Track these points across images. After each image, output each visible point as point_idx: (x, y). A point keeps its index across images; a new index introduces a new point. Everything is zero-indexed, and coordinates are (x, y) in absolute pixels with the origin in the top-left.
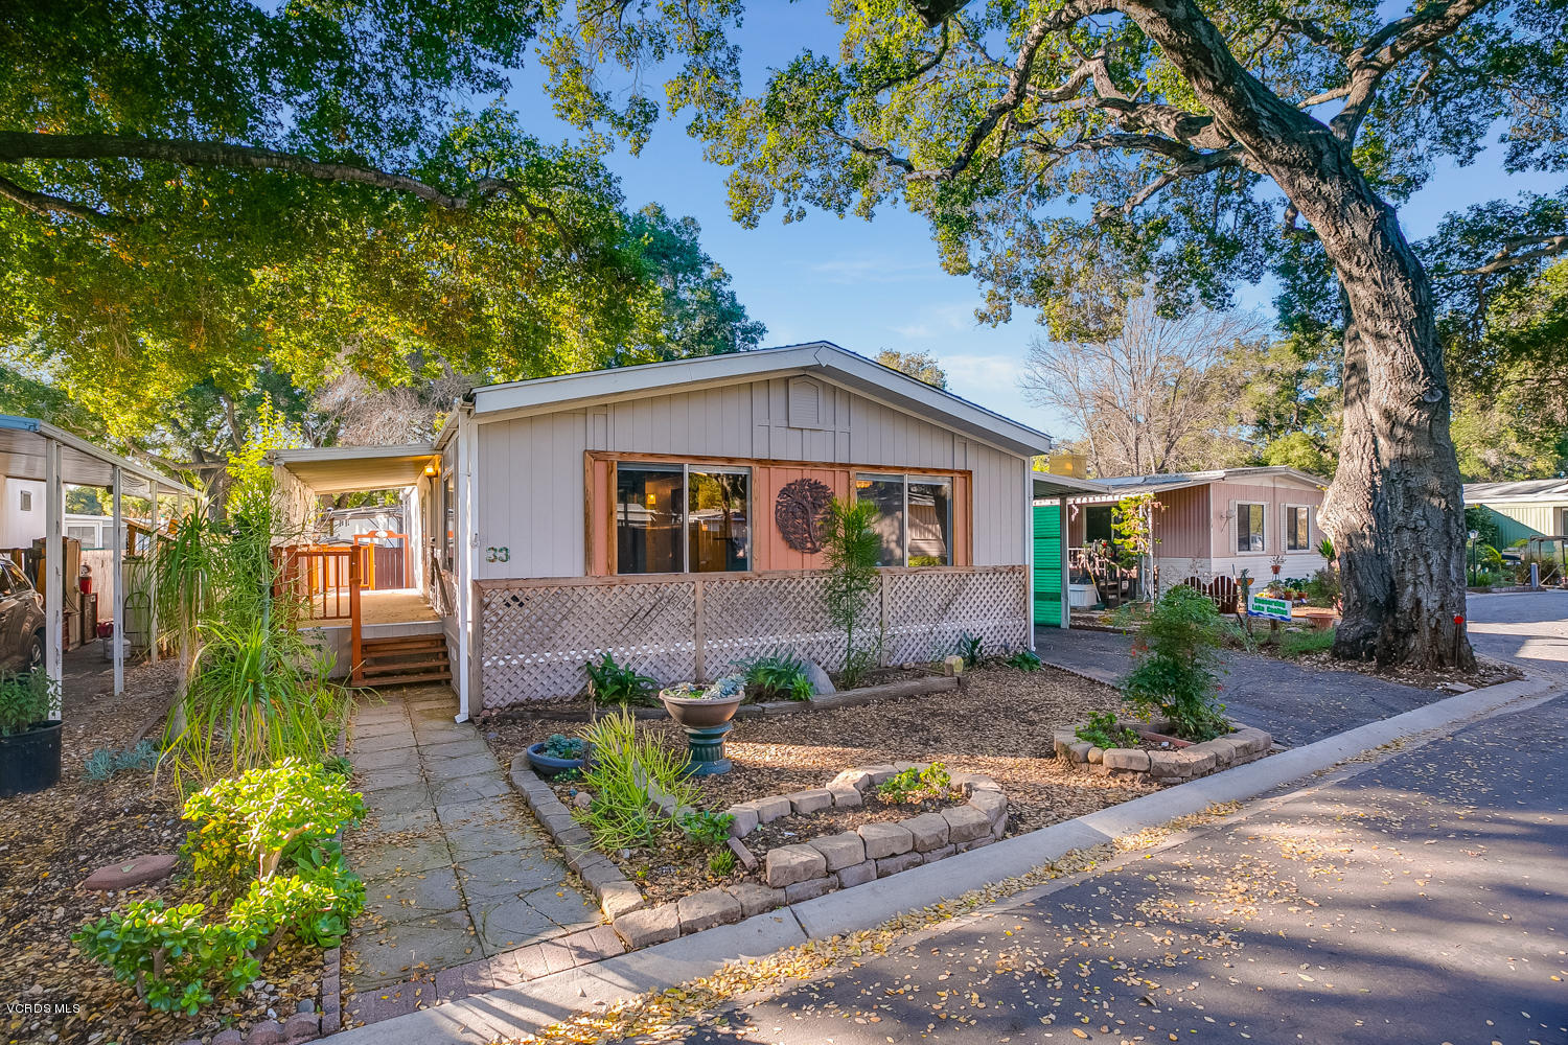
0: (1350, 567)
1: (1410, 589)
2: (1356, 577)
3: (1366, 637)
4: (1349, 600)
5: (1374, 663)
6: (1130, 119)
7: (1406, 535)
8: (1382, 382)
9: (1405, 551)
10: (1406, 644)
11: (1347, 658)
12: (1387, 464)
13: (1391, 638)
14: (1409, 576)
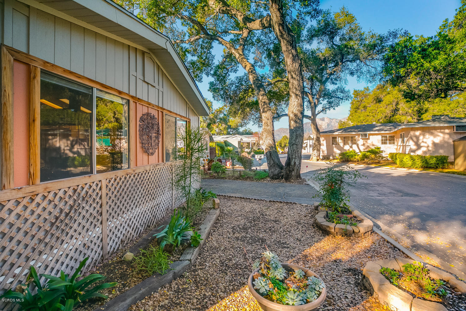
0: (270, 155)
1: (294, 160)
2: (272, 157)
3: (280, 173)
4: (270, 164)
5: (284, 179)
6: (226, 9)
7: (295, 146)
8: (295, 106)
9: (294, 150)
10: (292, 174)
11: (276, 179)
12: (292, 128)
13: (288, 172)
14: (294, 156)
